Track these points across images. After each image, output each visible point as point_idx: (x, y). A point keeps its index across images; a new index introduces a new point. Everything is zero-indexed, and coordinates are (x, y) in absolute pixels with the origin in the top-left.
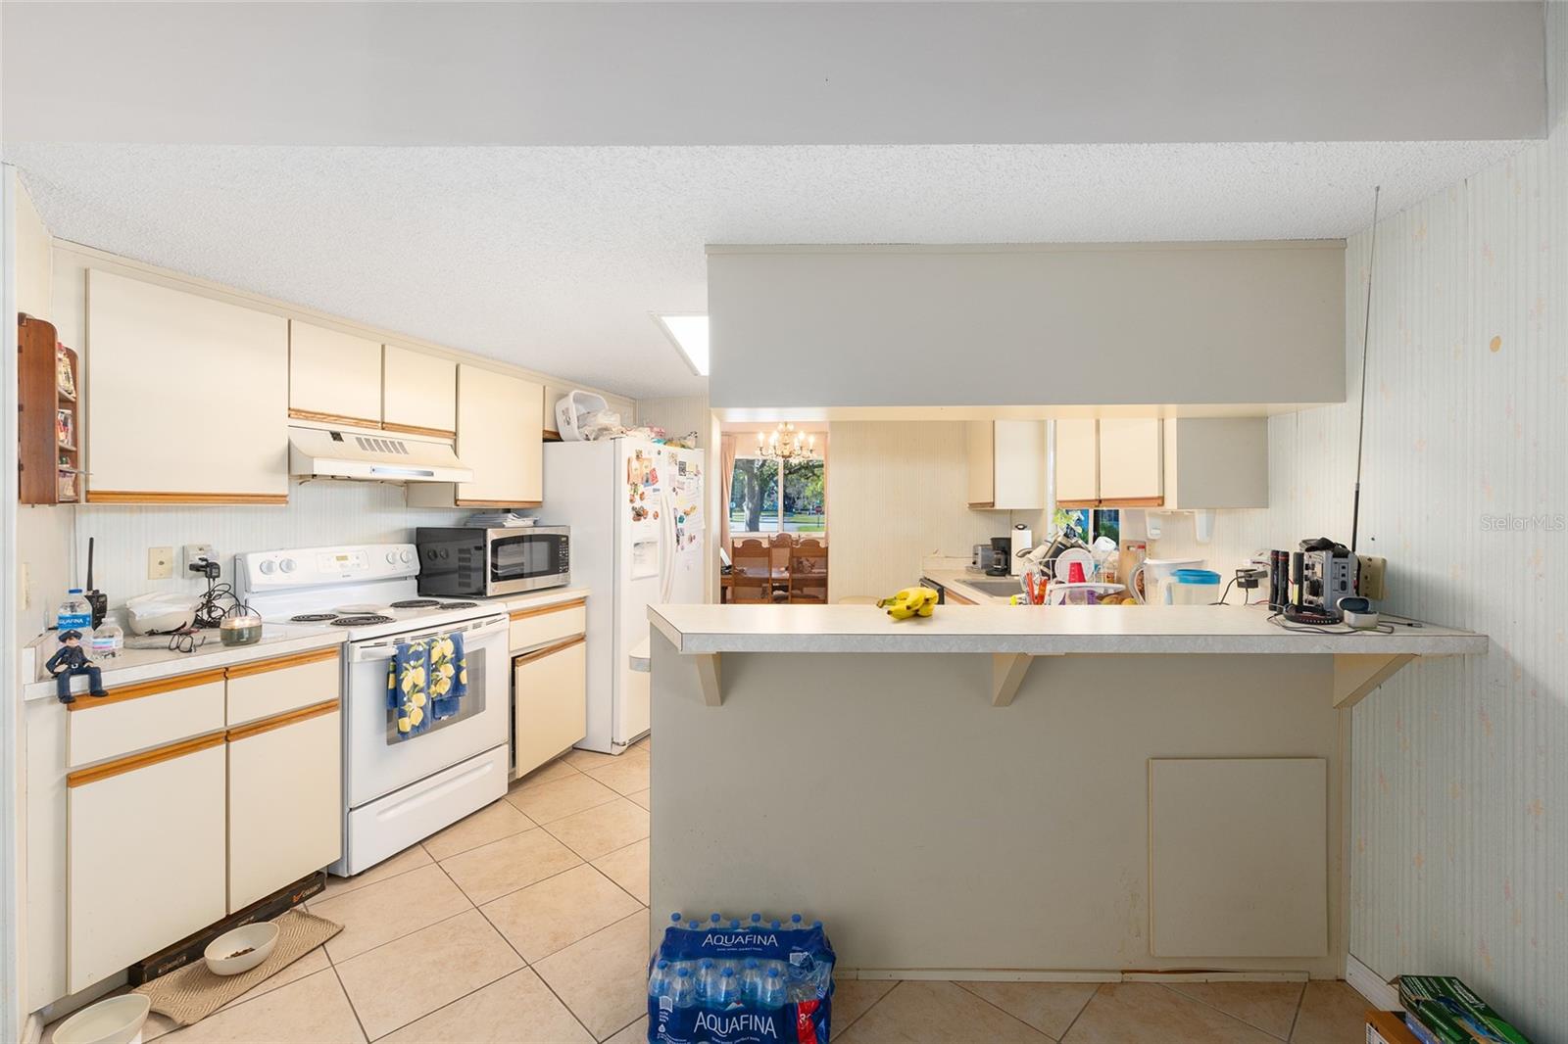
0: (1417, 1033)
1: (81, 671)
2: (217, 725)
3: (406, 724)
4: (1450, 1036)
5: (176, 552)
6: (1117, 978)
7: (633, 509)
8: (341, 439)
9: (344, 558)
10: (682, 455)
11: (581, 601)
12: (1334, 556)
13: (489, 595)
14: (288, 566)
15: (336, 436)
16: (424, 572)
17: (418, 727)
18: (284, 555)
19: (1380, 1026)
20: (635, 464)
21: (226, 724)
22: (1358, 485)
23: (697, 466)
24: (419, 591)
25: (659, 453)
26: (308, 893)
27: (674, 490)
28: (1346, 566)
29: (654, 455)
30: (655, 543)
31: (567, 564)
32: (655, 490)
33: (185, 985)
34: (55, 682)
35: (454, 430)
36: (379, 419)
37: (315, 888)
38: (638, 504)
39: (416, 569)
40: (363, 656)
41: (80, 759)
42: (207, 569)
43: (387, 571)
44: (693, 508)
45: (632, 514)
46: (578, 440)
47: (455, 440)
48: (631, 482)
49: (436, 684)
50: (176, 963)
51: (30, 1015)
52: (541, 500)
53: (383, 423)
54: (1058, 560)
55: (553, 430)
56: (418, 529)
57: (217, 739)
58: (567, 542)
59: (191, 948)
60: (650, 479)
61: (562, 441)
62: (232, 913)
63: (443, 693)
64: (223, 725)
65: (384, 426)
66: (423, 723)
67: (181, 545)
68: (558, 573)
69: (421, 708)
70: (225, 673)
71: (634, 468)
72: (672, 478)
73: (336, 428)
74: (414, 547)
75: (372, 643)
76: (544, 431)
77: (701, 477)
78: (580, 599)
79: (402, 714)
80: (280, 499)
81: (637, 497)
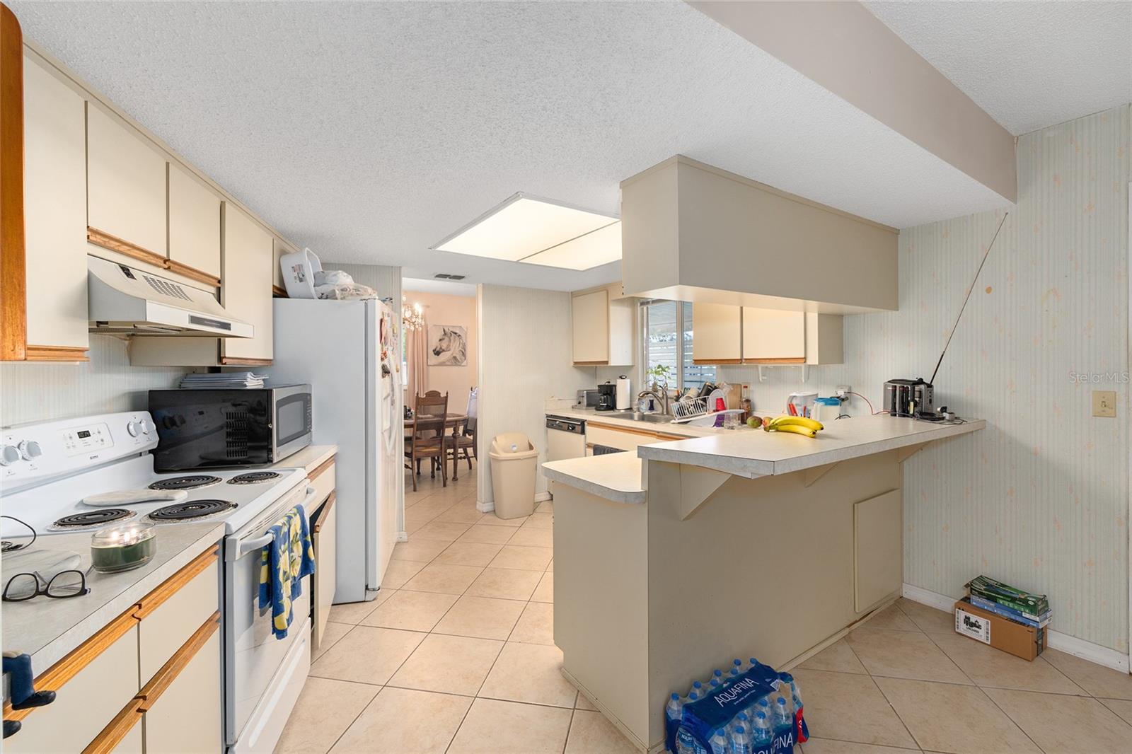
0: (978, 605)
4: (1005, 600)
6: (847, 630)
7: (382, 366)
8: (131, 277)
9: (87, 434)
11: (333, 458)
13: (275, 461)
15: (126, 272)
19: (964, 608)
22: (944, 352)
24: (155, 469)
29: (387, 318)
31: (310, 424)
35: (219, 277)
36: (165, 256)
38: (384, 362)
39: (153, 441)
40: (242, 550)
45: (381, 372)
46: (313, 298)
47: (219, 289)
48: (381, 341)
52: (272, 358)
53: (168, 261)
56: (150, 391)
58: (310, 401)
61: (288, 297)
65: (168, 264)
68: (308, 432)
73: (128, 262)
74: (148, 414)
75: (243, 532)
76: (273, 286)
78: (333, 456)
80: (78, 354)
81: (383, 356)
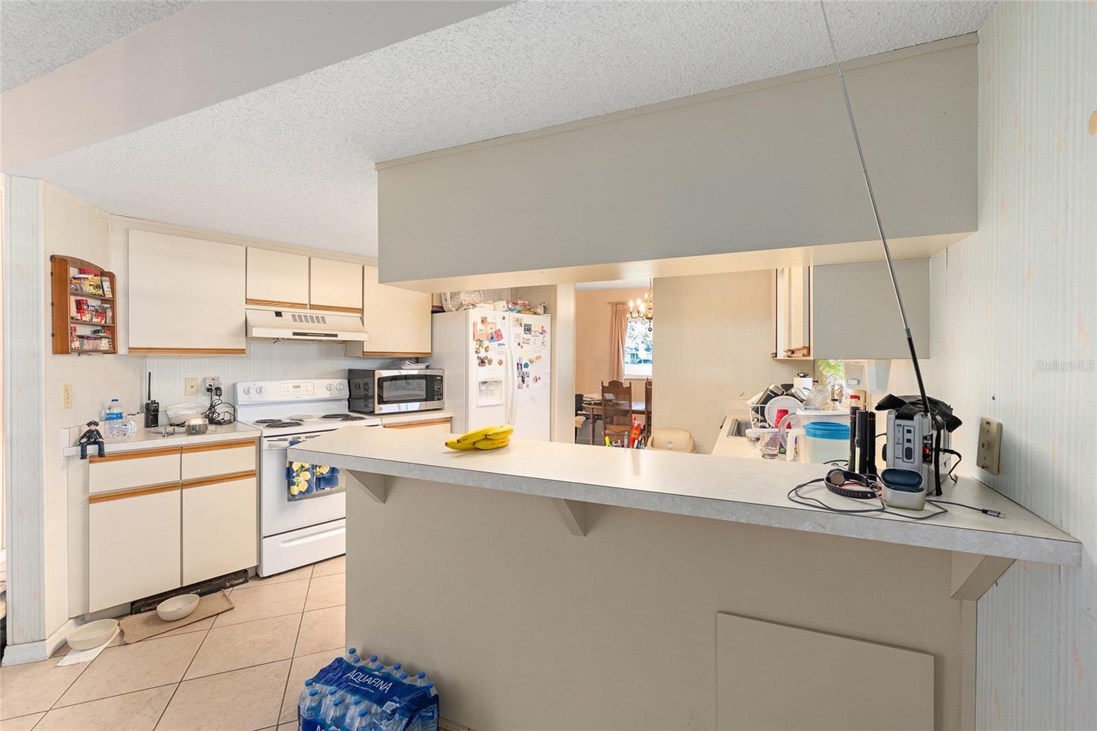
1: (95, 443)
2: (175, 478)
3: (295, 490)
5: (200, 381)
7: (478, 357)
8: (281, 316)
9: (299, 387)
10: (527, 318)
11: (449, 420)
12: (897, 417)
13: (376, 413)
14: (260, 391)
15: (278, 314)
16: (352, 397)
17: (304, 493)
18: (259, 384)
20: (480, 326)
21: (181, 478)
22: (908, 331)
23: (543, 327)
24: (349, 408)
25: (504, 318)
26: (236, 582)
27: (519, 344)
28: (912, 429)
29: (499, 321)
30: (501, 382)
31: (442, 395)
32: (499, 345)
33: (147, 622)
34: (80, 448)
35: (361, 308)
36: (307, 302)
37: (241, 580)
38: (483, 354)
39: (346, 394)
40: (270, 446)
41: (95, 489)
42: (214, 390)
43: (326, 394)
44: (538, 358)
45: (477, 362)
46: (454, 311)
47: (362, 314)
48: (476, 339)
49: (320, 468)
50: (151, 607)
51: (70, 619)
52: (430, 352)
53: (310, 305)
54: (767, 406)
55: (440, 305)
56: (349, 370)
57: (176, 486)
58: (441, 380)
59: (150, 603)
60: (496, 336)
61: (445, 312)
62: (184, 585)
63: (324, 473)
64: (179, 479)
65: (312, 307)
66: (308, 491)
67: (203, 377)
68: (433, 400)
69: (307, 481)
70: (180, 450)
71: (478, 329)
72: (517, 336)
73: (279, 309)
74: (347, 381)
75: (276, 438)
76: (433, 306)
77: (548, 335)
78: (446, 418)
79: (293, 484)
80: (242, 351)
81: (482, 350)
